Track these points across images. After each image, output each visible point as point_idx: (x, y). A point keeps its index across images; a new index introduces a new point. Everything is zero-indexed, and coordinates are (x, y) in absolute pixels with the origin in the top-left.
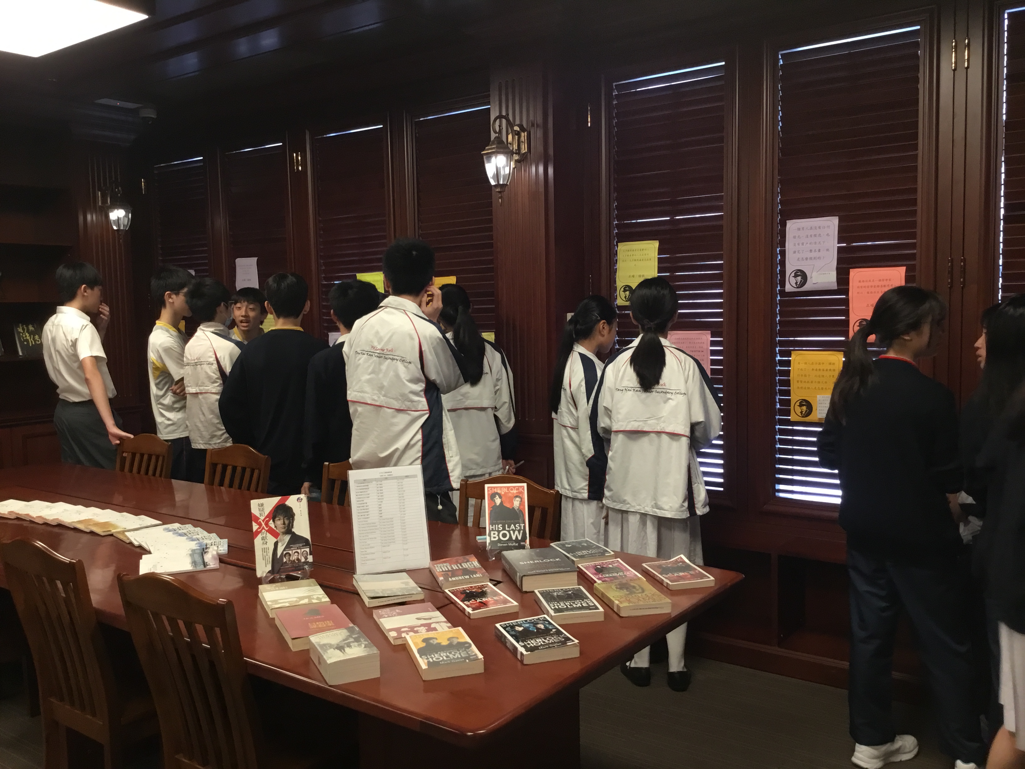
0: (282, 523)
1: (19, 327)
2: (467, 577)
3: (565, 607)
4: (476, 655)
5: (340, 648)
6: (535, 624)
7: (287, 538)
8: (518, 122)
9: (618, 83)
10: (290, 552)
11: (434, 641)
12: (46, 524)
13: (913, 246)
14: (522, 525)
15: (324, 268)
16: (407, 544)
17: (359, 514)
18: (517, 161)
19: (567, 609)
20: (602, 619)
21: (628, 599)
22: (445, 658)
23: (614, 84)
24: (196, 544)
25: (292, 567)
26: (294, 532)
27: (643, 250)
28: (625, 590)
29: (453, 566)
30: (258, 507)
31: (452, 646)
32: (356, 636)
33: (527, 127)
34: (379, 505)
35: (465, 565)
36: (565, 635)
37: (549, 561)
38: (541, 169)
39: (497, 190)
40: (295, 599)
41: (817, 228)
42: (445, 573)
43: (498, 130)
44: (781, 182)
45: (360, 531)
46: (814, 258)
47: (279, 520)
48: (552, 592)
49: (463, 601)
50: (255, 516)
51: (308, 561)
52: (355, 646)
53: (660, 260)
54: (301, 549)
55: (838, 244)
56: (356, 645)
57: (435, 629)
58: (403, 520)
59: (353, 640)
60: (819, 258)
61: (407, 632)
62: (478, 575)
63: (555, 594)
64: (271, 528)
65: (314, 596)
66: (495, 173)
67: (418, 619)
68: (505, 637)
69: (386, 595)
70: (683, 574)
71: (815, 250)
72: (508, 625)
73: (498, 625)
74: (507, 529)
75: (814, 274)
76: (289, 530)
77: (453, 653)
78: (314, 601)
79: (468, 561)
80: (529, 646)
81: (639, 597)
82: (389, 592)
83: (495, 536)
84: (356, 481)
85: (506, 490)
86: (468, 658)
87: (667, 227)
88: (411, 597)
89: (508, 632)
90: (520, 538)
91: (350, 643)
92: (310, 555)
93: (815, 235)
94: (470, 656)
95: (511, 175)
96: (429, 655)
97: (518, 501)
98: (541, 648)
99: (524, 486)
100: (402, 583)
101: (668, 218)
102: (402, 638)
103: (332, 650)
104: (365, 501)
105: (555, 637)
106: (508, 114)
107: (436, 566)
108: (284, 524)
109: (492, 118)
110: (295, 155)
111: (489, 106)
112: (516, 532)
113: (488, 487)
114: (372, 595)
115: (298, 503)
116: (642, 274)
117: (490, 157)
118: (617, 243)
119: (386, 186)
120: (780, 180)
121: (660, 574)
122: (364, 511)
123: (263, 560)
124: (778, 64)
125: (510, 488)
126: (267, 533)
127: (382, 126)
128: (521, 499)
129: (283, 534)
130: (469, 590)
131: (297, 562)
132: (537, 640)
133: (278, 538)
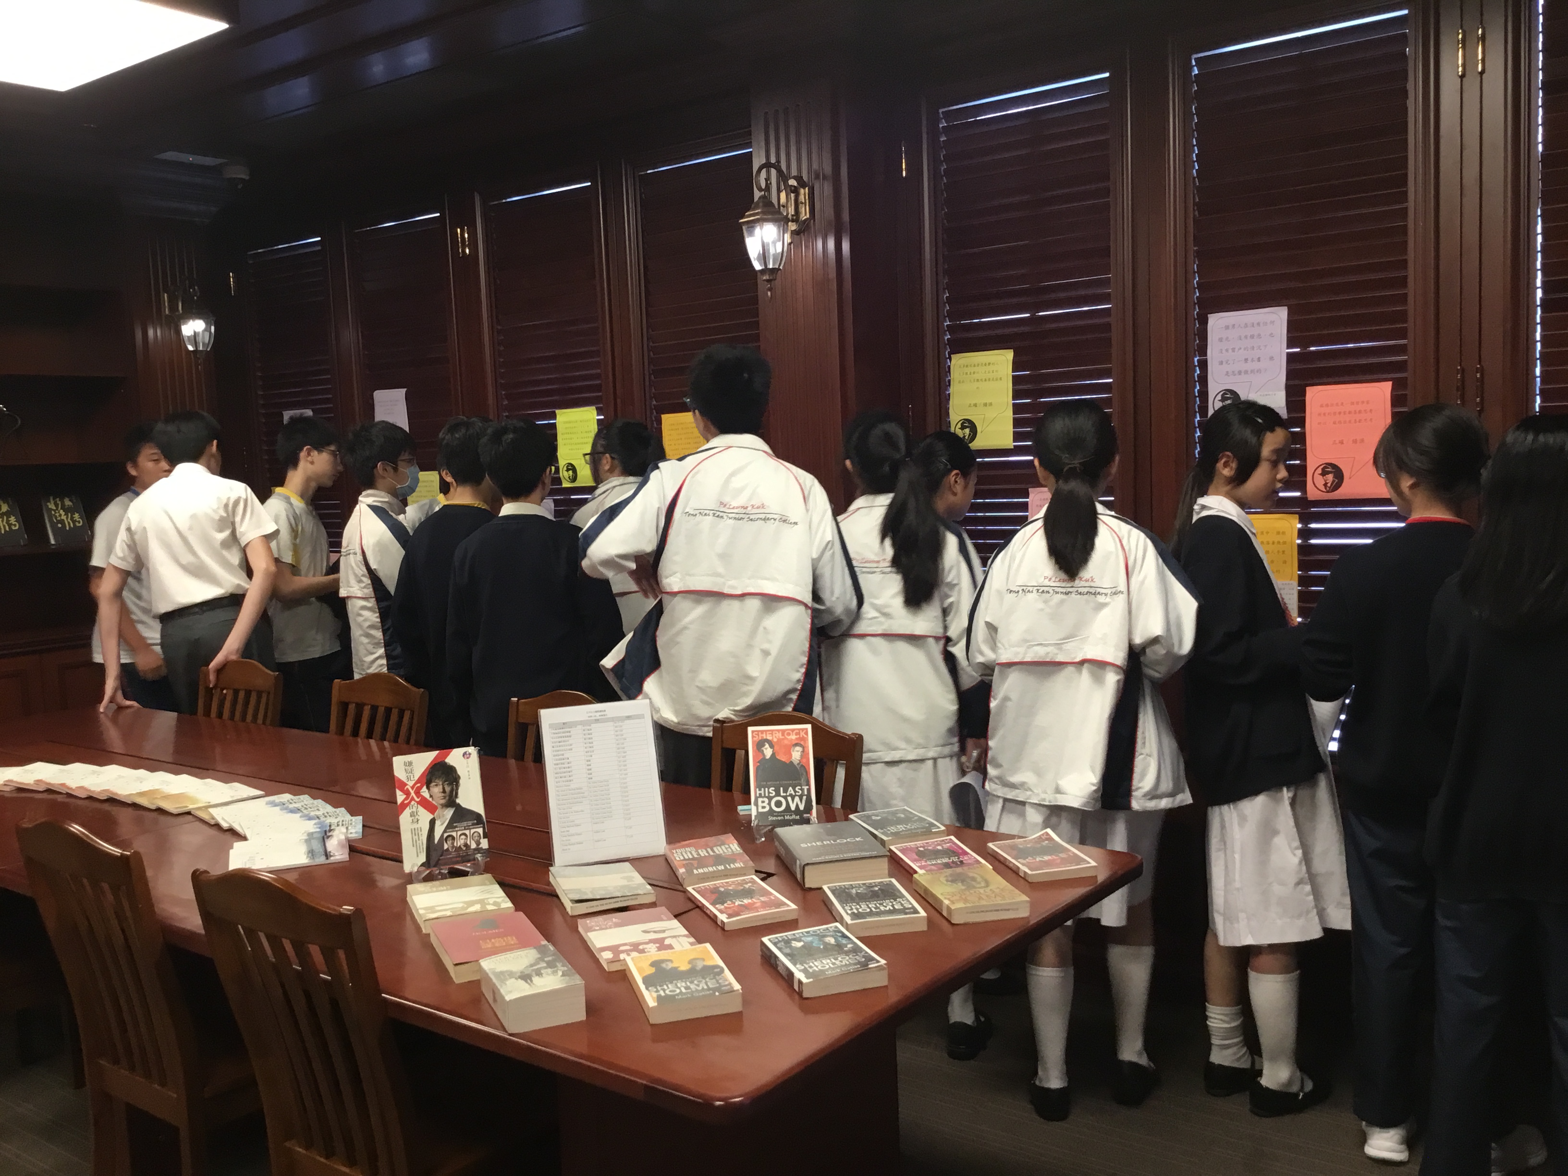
0: (442, 790)
1: (50, 502)
2: (721, 868)
3: (868, 910)
4: (730, 984)
5: (526, 977)
6: (822, 937)
7: (449, 813)
8: (794, 173)
9: (946, 109)
10: (454, 834)
11: (667, 965)
12: (90, 798)
13: (1402, 349)
14: (806, 788)
15: (506, 402)
16: (630, 819)
17: (557, 775)
18: (794, 233)
19: (871, 914)
20: (924, 927)
21: (964, 897)
22: (684, 990)
23: (941, 111)
24: (315, 824)
25: (456, 857)
26: (459, 804)
27: (989, 364)
28: (960, 884)
29: (700, 851)
30: (403, 767)
31: (694, 972)
32: (550, 958)
33: (809, 180)
34: (587, 761)
35: (719, 850)
36: (866, 953)
37: (845, 841)
38: (831, 244)
39: (764, 278)
40: (461, 905)
41: (1254, 325)
42: (687, 862)
43: (763, 186)
44: (1198, 254)
45: (559, 801)
46: (1252, 371)
47: (436, 785)
48: (848, 889)
49: (714, 904)
50: (400, 780)
51: (481, 849)
52: (548, 974)
53: (1016, 380)
54: (470, 829)
55: (1288, 347)
56: (550, 972)
57: (670, 947)
58: (625, 783)
59: (545, 965)
60: (1259, 371)
61: (628, 952)
62: (737, 865)
63: (854, 891)
65: (489, 900)
66: (761, 253)
67: (645, 932)
68: (776, 957)
69: (599, 897)
70: (1050, 857)
71: (1253, 359)
72: (780, 939)
73: (765, 940)
74: (782, 794)
76: (451, 801)
77: (696, 982)
78: (490, 907)
79: (723, 844)
80: (811, 970)
81: (981, 893)
82: (603, 892)
83: (764, 804)
84: (551, 726)
85: (780, 735)
86: (718, 989)
87: (1026, 329)
88: (636, 899)
89: (780, 949)
90: (802, 807)
92: (484, 838)
93: (1252, 337)
94: (721, 986)
95: (785, 254)
96: (660, 986)
97: (798, 751)
98: (830, 972)
99: (807, 729)
100: (624, 878)
101: (1028, 315)
102: (619, 961)
103: (513, 980)
104: (566, 756)
105: (851, 956)
106: (778, 161)
107: (674, 851)
108: (444, 792)
109: (755, 167)
110: (459, 230)
111: (751, 150)
112: (797, 799)
113: (753, 732)
114: (577, 897)
115: (464, 761)
116: (988, 401)
117: (753, 227)
118: (950, 354)
119: (597, 275)
120: (1197, 252)
121: (1016, 858)
122: (565, 770)
123: (413, 846)
124: (1191, 74)
125: (786, 732)
126: (419, 806)
127: (589, 184)
128: (803, 748)
129: (442, 808)
130: (723, 887)
131: (464, 849)
132: (823, 961)
133: (436, 814)
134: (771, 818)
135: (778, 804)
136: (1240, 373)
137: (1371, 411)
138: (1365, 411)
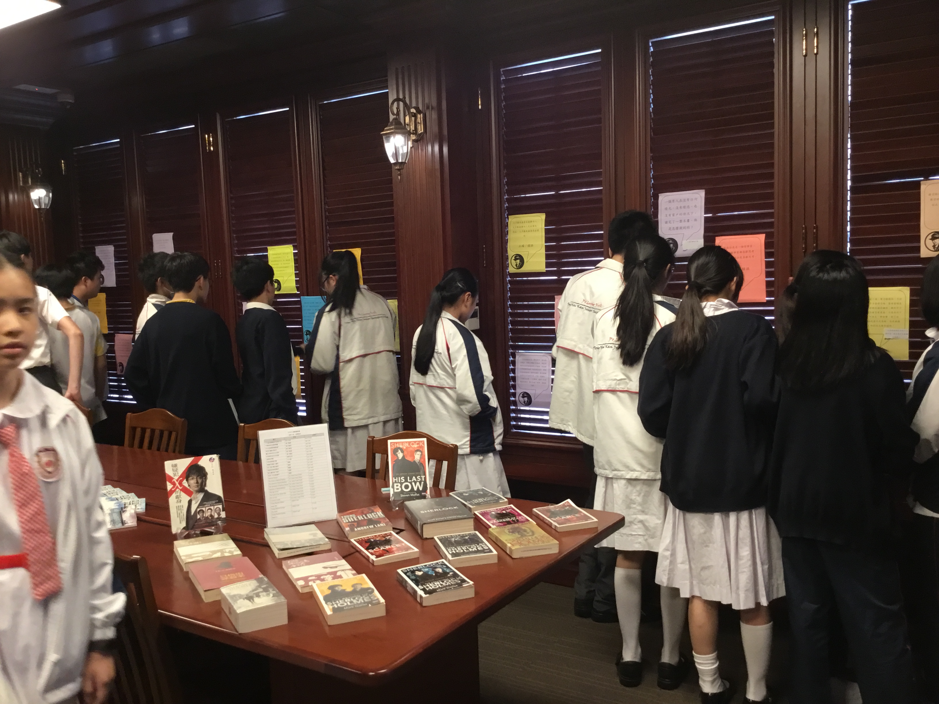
0: (196, 482)
2: (372, 526)
3: (462, 551)
4: (378, 599)
5: (250, 598)
6: (434, 568)
7: (201, 496)
8: (414, 105)
9: (505, 69)
10: (204, 509)
11: (339, 588)
13: (771, 215)
14: (423, 477)
15: (236, 242)
16: (315, 497)
17: (269, 471)
18: (414, 141)
19: (464, 553)
20: (496, 561)
21: (519, 542)
22: (349, 604)
23: (502, 70)
24: (115, 503)
25: (205, 523)
26: (207, 490)
27: (531, 222)
28: (517, 534)
29: (358, 517)
30: (171, 468)
31: (355, 592)
32: (265, 586)
33: (423, 109)
34: (288, 462)
35: (370, 516)
36: (461, 577)
37: (447, 509)
38: (437, 148)
39: (396, 168)
40: (208, 553)
41: (686, 200)
42: (351, 523)
43: (395, 112)
44: (653, 158)
45: (270, 487)
46: (684, 228)
47: (193, 479)
48: (449, 538)
49: (367, 549)
50: (169, 476)
51: (221, 517)
52: (264, 596)
53: (547, 231)
54: (214, 506)
55: (705, 214)
57: (340, 577)
58: (311, 476)
59: (262, 590)
60: (688, 227)
61: (314, 581)
62: (382, 525)
63: (453, 540)
64: (184, 487)
65: (226, 550)
66: (394, 152)
67: (325, 568)
68: (406, 581)
69: (295, 547)
70: (570, 517)
71: (685, 220)
72: (409, 570)
73: (399, 571)
74: (409, 481)
75: (684, 242)
76: (202, 488)
77: (356, 598)
78: (227, 554)
79: (373, 512)
80: (427, 589)
81: (529, 539)
82: (298, 544)
84: (266, 441)
85: (407, 445)
86: (370, 602)
87: (553, 201)
88: (319, 547)
89: (408, 577)
90: (421, 489)
91: (259, 593)
92: (223, 511)
93: (684, 207)
94: (372, 601)
95: (409, 154)
96: (335, 601)
97: (418, 455)
98: (439, 590)
99: (424, 441)
100: (311, 534)
101: (554, 193)
102: (309, 586)
103: (242, 600)
104: (274, 459)
105: (452, 580)
106: (404, 98)
107: (343, 517)
108: (197, 483)
109: (390, 101)
110: (207, 136)
111: (387, 91)
112: (418, 484)
113: (391, 443)
114: (282, 547)
115: (210, 463)
116: (531, 244)
117: (389, 137)
118: (508, 215)
119: (293, 164)
120: (652, 157)
121: (550, 518)
122: (273, 468)
123: (178, 517)
124: (649, 51)
125: (411, 444)
126: (181, 492)
127: (288, 109)
128: (422, 452)
129: (197, 493)
130: (373, 539)
131: (210, 518)
132: (436, 583)
133: (192, 496)
134: (402, 496)
135: (406, 487)
137: (753, 251)
138: (750, 251)
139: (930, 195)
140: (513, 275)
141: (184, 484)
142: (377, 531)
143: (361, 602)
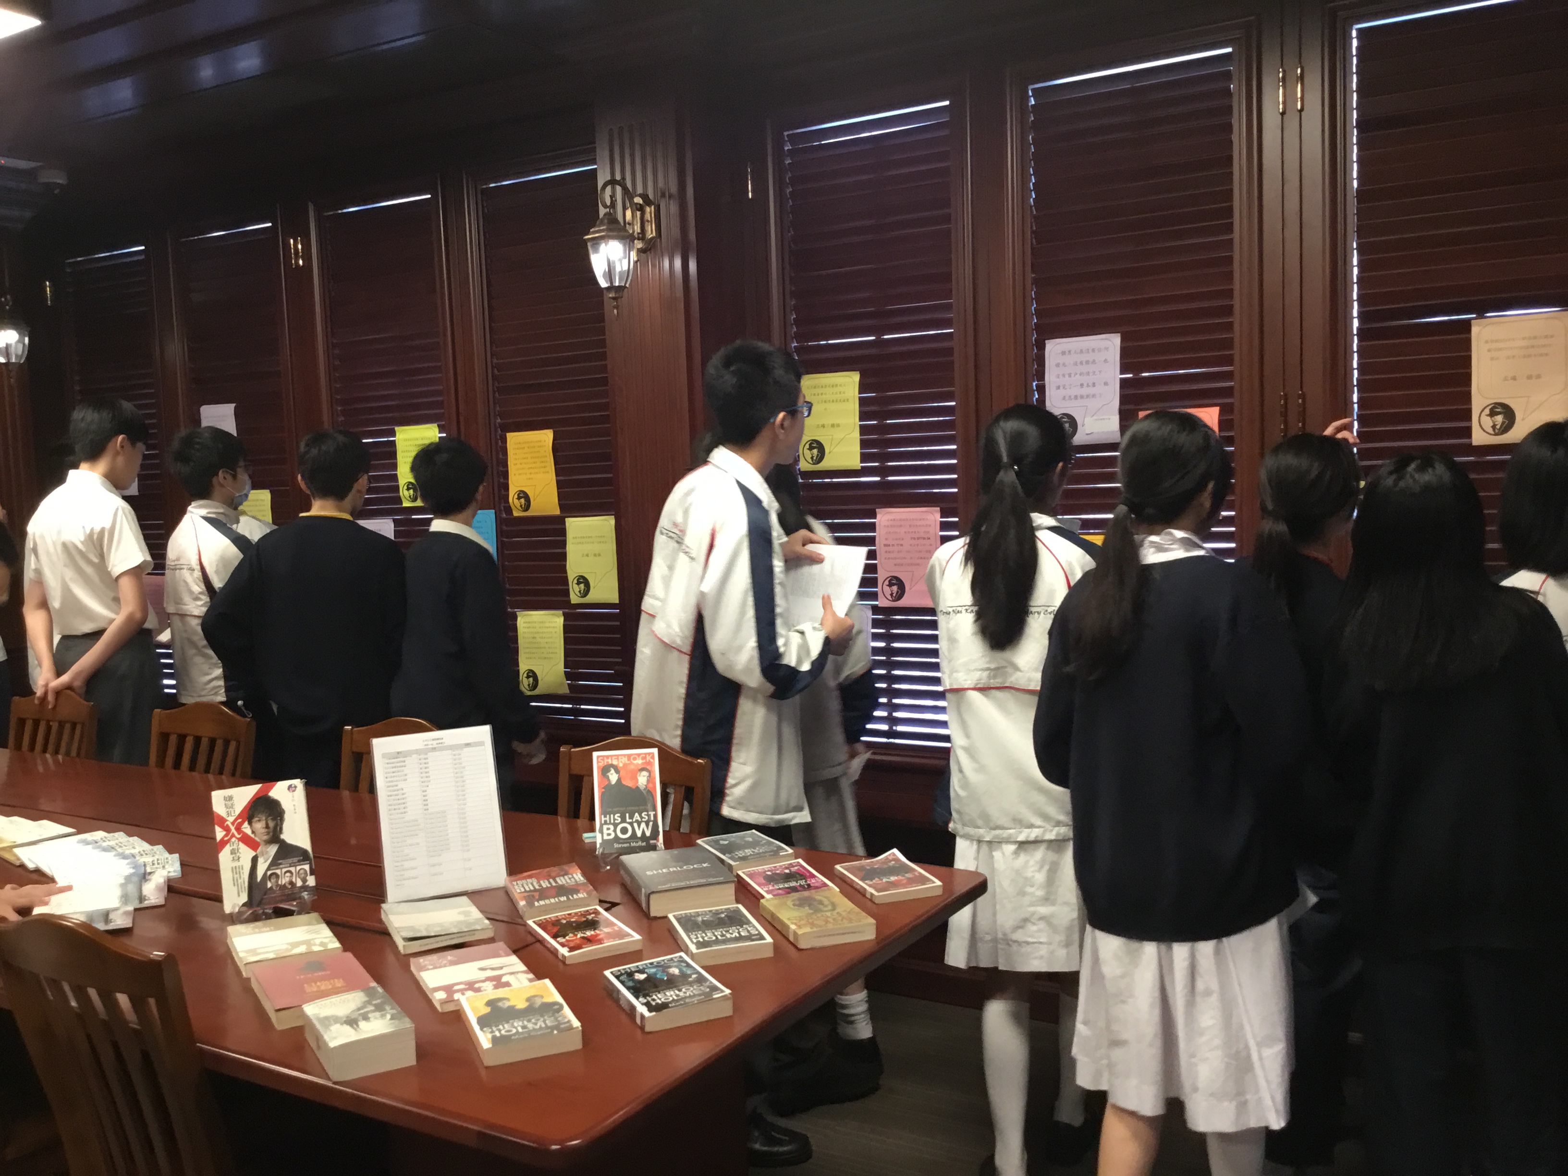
0: (264, 826)
2: (564, 898)
3: (714, 938)
4: (569, 1021)
5: (352, 1022)
6: (664, 967)
7: (273, 849)
8: (640, 190)
9: (791, 132)
10: (278, 872)
11: (504, 1004)
13: (1229, 376)
14: (652, 814)
15: (342, 418)
16: (468, 850)
17: (390, 807)
18: (640, 251)
19: (717, 942)
20: (770, 953)
21: (810, 921)
22: (520, 1030)
23: (786, 133)
24: (128, 864)
25: (281, 895)
26: (283, 840)
27: (836, 385)
28: (807, 908)
29: (542, 882)
30: (223, 802)
31: (534, 1009)
32: (378, 1001)
33: (655, 198)
34: (423, 791)
35: (561, 881)
36: (711, 982)
37: (692, 867)
38: (678, 263)
39: (611, 296)
40: (285, 947)
41: (1090, 351)
42: (528, 894)
43: (608, 203)
44: (1035, 282)
45: (393, 833)
46: (1088, 396)
47: (259, 821)
48: (694, 917)
49: (555, 937)
50: (219, 816)
51: (308, 885)
52: (376, 1018)
53: (863, 402)
54: (295, 866)
55: (1121, 373)
56: (378, 1016)
57: (508, 984)
58: (463, 814)
59: (372, 1008)
60: (1094, 396)
61: (462, 991)
62: (581, 895)
63: (700, 919)
65: (316, 941)
66: (607, 270)
67: (482, 969)
68: (618, 991)
69: (433, 934)
70: (896, 878)
71: (1088, 384)
72: (623, 972)
73: (608, 973)
74: (628, 820)
75: (1088, 421)
76: (275, 837)
77: (533, 1021)
78: (316, 948)
79: (566, 874)
80: (654, 1003)
81: (828, 917)
82: (438, 929)
83: (609, 832)
84: (384, 756)
85: (625, 760)
86: (557, 1027)
87: (873, 351)
88: (474, 934)
89: (622, 983)
90: (648, 834)
91: (368, 1012)
92: (311, 874)
93: (1087, 362)
94: (560, 1024)
95: (631, 272)
96: (496, 1027)
97: (644, 776)
98: (673, 1004)
99: (653, 754)
100: (459, 913)
101: (873, 338)
102: (453, 1001)
103: (338, 1026)
104: (399, 787)
105: (695, 987)
106: (624, 179)
107: (515, 883)
108: (267, 827)
109: (600, 184)
110: (292, 241)
111: (595, 167)
112: (643, 825)
113: (598, 757)
114: (411, 935)
115: (290, 794)
116: (836, 422)
117: (598, 244)
119: (438, 289)
120: (1035, 278)
121: (863, 880)
122: (399, 802)
123: (234, 885)
124: (1028, 105)
125: (632, 757)
126: (240, 843)
127: (429, 196)
128: (649, 772)
129: (266, 844)
130: (565, 919)
131: (289, 887)
132: (668, 994)
133: (259, 851)
134: (616, 846)
135: (624, 831)
136: (1076, 397)
139: (1487, 342)
140: (807, 474)
141: (244, 830)
142: (574, 906)
143: (540, 1026)
